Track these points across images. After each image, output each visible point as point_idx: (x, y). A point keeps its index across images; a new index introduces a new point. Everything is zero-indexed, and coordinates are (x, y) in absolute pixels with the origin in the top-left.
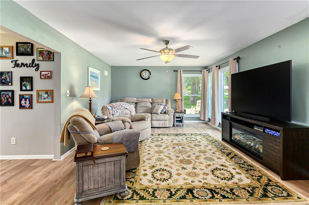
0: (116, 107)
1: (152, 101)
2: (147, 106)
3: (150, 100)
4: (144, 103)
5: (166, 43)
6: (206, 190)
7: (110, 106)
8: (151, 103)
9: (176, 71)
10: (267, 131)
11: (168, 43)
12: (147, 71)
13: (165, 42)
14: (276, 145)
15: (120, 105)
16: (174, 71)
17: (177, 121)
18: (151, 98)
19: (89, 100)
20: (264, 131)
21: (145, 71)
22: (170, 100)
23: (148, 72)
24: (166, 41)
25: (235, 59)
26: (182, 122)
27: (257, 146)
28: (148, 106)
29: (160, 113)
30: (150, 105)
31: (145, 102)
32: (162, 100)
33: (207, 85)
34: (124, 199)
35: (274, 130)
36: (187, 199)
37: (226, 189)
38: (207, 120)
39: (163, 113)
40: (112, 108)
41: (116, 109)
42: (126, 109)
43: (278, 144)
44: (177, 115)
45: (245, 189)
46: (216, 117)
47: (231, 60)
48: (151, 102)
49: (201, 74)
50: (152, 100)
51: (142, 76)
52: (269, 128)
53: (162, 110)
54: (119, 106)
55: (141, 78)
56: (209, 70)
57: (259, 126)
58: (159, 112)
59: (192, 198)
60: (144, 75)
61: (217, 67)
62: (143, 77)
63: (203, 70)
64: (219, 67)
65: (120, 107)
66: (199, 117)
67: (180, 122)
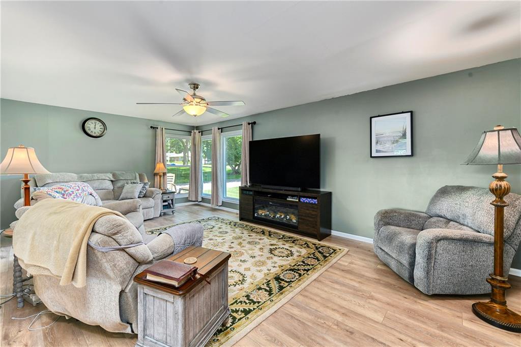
0: (73, 192)
1: (115, 178)
2: (104, 187)
3: (111, 176)
4: (97, 181)
5: (194, 87)
6: (288, 272)
7: (57, 192)
8: (112, 181)
9: (154, 128)
10: (303, 200)
11: (197, 88)
12: (98, 122)
13: (192, 86)
14: (313, 211)
15: (79, 187)
16: (151, 127)
17: (165, 207)
18: (111, 173)
19: (24, 181)
20: (299, 200)
21: (93, 121)
22: (145, 175)
23: (100, 124)
24: (195, 84)
25: (249, 124)
26: (170, 207)
27: (288, 217)
28: (107, 188)
29: (138, 197)
30: (110, 186)
31: (100, 181)
32: (134, 175)
33: (199, 152)
34: (229, 326)
35: (310, 198)
36: (285, 287)
37: (299, 263)
38: (200, 199)
39: (141, 196)
40: (64, 195)
41: (72, 196)
42: (91, 194)
43: (315, 210)
44: (165, 197)
45: (309, 257)
46: (219, 194)
47: (244, 123)
48: (113, 179)
49: (191, 135)
50: (114, 175)
51: (87, 129)
52: (304, 197)
53: (140, 192)
54: (78, 190)
55: (85, 135)
56: (202, 132)
57: (293, 196)
58: (137, 195)
59: (287, 284)
60: (92, 129)
61: (219, 129)
62: (89, 132)
63: (193, 131)
64: (222, 130)
65: (80, 191)
66: (187, 198)
67: (168, 208)
